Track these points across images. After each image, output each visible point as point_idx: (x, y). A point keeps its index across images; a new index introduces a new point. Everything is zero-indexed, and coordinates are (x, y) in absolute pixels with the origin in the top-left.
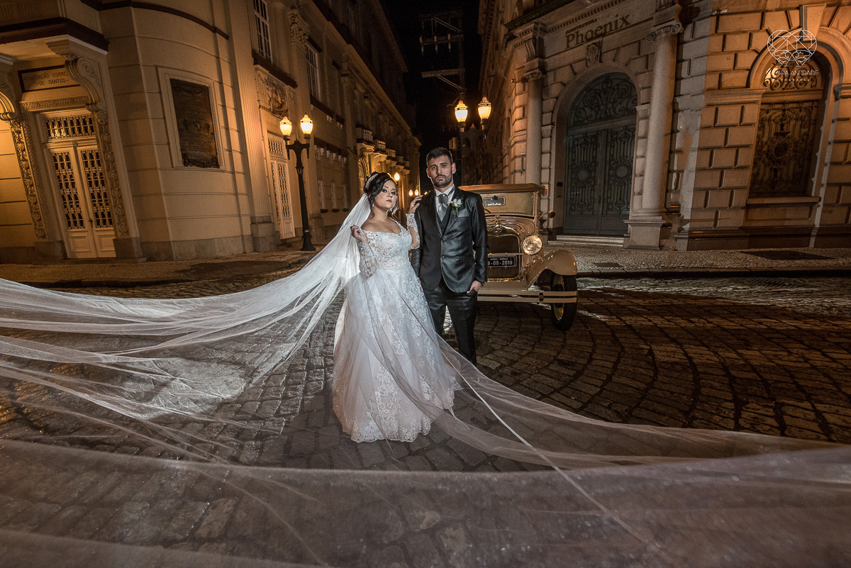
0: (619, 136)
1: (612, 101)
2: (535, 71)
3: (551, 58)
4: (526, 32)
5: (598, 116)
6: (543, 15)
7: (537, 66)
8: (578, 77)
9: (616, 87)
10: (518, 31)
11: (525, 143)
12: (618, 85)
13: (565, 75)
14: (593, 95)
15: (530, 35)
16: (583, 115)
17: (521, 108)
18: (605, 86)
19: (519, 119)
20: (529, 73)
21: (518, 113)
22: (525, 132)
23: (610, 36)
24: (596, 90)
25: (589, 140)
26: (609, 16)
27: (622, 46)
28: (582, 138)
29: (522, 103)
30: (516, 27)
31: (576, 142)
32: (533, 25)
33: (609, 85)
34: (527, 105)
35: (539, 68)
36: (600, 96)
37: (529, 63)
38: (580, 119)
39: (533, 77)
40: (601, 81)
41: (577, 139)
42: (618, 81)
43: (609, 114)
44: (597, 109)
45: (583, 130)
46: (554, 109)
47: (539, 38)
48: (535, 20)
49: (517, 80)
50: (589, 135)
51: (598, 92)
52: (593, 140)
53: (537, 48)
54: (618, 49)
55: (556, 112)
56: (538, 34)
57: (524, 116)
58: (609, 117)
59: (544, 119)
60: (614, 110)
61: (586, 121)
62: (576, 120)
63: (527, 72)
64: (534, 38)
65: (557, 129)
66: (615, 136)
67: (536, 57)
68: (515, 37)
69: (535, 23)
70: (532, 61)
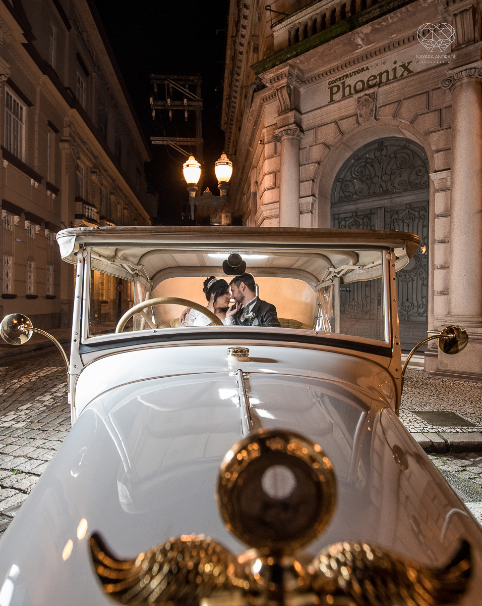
0: (401, 216)
1: (388, 172)
2: (291, 126)
3: (310, 114)
4: (278, 78)
5: (372, 191)
6: (301, 53)
7: (292, 120)
8: (346, 137)
9: (392, 155)
10: (269, 75)
11: (278, 219)
12: (395, 153)
13: (329, 134)
14: (363, 164)
15: (284, 81)
16: (351, 189)
17: (272, 175)
18: (378, 154)
19: (269, 189)
20: (282, 129)
21: (267, 181)
22: (277, 205)
23: (388, 87)
24: (367, 158)
25: (361, 221)
26: (384, 63)
27: (405, 99)
28: (350, 218)
29: (272, 169)
30: (265, 70)
31: (343, 223)
32: (287, 68)
33: (384, 153)
34: (279, 171)
35: (294, 123)
36: (372, 166)
37: (282, 117)
38: (347, 194)
39: (288, 134)
40: (373, 147)
41: (344, 219)
42: (396, 148)
43: (385, 188)
44: (369, 182)
45: (351, 207)
46: (315, 177)
47: (294, 88)
48: (290, 61)
49: (266, 141)
50: (359, 214)
51: (369, 161)
52: (366, 220)
53: (293, 100)
54: (399, 101)
55: (318, 180)
56: (294, 83)
57: (276, 185)
58: (386, 192)
59: (302, 188)
60: (392, 184)
61: (355, 196)
62: (342, 194)
63: (280, 128)
64: (288, 86)
65: (319, 202)
66: (396, 216)
67: (291, 110)
68: (264, 87)
69: (291, 65)
70: (285, 116)
